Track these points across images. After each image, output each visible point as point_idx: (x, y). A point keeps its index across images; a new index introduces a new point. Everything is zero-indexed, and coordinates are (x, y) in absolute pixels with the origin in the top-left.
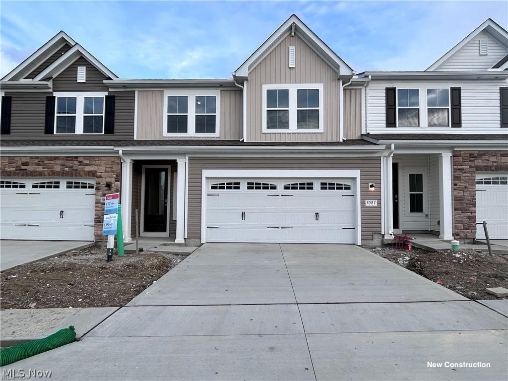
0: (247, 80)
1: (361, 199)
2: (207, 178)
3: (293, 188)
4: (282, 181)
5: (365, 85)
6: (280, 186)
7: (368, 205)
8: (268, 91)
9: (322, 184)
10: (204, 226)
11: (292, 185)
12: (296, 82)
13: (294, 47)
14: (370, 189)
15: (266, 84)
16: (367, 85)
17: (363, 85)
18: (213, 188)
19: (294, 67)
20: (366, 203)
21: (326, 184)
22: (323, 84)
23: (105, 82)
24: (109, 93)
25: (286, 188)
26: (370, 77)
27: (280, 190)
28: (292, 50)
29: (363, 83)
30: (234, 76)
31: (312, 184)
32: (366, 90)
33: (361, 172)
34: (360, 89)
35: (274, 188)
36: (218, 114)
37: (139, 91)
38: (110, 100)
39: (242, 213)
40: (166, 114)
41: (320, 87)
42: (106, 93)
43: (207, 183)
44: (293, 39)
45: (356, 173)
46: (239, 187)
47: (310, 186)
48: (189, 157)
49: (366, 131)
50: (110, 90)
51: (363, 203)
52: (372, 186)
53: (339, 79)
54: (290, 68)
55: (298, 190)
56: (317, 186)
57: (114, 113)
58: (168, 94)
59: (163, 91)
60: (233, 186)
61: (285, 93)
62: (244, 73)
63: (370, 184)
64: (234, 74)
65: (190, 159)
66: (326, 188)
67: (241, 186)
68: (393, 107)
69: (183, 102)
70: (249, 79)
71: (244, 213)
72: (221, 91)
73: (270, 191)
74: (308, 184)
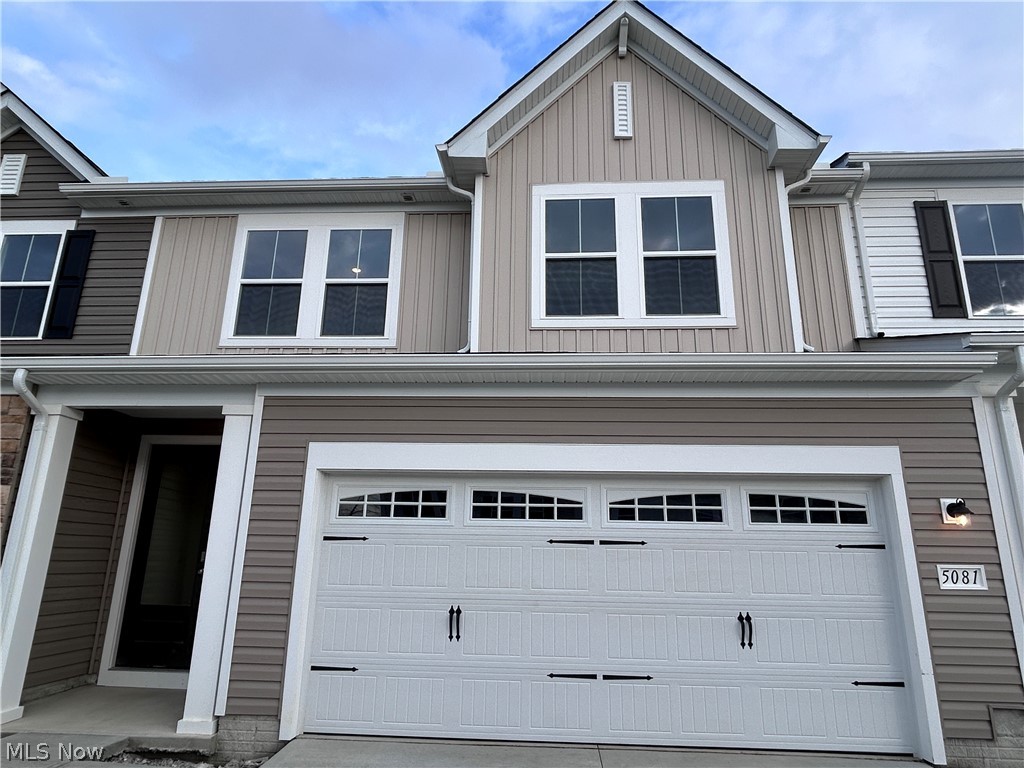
0: (485, 174)
1: (920, 563)
2: (327, 474)
3: (646, 515)
4: (604, 486)
5: (850, 194)
6: (596, 506)
7: (949, 586)
8: (551, 205)
9: (755, 500)
10: (300, 663)
11: (641, 501)
12: (637, 178)
13: (629, 85)
14: (948, 520)
15: (543, 182)
16: (856, 194)
17: (842, 195)
18: (349, 510)
19: (630, 134)
20: (942, 579)
21: (768, 500)
22: (722, 182)
23: (65, 188)
24: (78, 225)
25: (620, 513)
26: (867, 167)
27: (596, 521)
28: (623, 93)
29: (842, 187)
30: (443, 156)
31: (716, 499)
32: (852, 208)
33: (903, 453)
34: (835, 207)
35: (573, 513)
36: (393, 281)
37: (167, 218)
38: (80, 244)
39: (452, 612)
40: (236, 281)
41: (714, 190)
42: (71, 225)
43: (326, 493)
44: (624, 66)
45: (884, 459)
46: (443, 509)
47: (709, 509)
48: (266, 398)
49: (870, 328)
50: (84, 215)
51: (928, 578)
52: (954, 510)
53: (772, 169)
54: (618, 139)
55: (666, 524)
56: (736, 506)
57: (85, 279)
58: (249, 223)
59: (235, 217)
60: (420, 504)
61: (604, 210)
62: (475, 147)
63: (946, 502)
64: (443, 148)
65: (269, 404)
66: (771, 517)
67: (451, 504)
68: (947, 257)
69: (293, 247)
70: (491, 169)
71: (459, 611)
72: (409, 214)
73: (557, 527)
74: (702, 499)
